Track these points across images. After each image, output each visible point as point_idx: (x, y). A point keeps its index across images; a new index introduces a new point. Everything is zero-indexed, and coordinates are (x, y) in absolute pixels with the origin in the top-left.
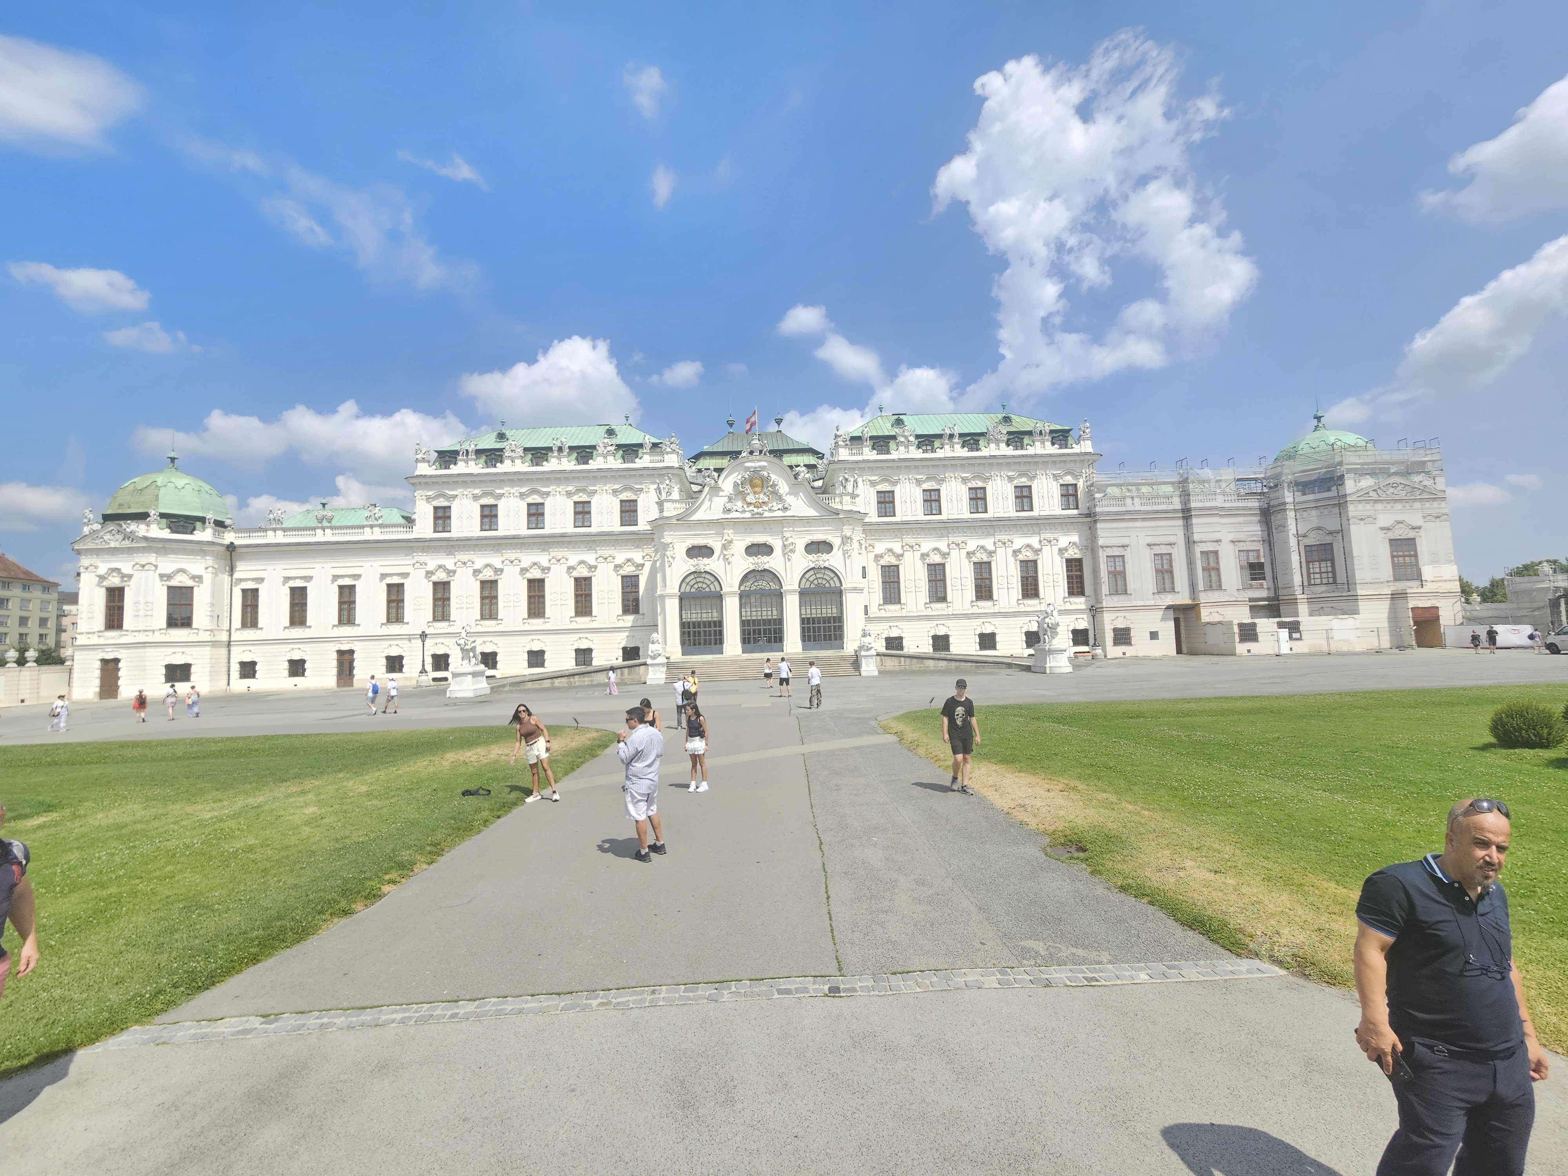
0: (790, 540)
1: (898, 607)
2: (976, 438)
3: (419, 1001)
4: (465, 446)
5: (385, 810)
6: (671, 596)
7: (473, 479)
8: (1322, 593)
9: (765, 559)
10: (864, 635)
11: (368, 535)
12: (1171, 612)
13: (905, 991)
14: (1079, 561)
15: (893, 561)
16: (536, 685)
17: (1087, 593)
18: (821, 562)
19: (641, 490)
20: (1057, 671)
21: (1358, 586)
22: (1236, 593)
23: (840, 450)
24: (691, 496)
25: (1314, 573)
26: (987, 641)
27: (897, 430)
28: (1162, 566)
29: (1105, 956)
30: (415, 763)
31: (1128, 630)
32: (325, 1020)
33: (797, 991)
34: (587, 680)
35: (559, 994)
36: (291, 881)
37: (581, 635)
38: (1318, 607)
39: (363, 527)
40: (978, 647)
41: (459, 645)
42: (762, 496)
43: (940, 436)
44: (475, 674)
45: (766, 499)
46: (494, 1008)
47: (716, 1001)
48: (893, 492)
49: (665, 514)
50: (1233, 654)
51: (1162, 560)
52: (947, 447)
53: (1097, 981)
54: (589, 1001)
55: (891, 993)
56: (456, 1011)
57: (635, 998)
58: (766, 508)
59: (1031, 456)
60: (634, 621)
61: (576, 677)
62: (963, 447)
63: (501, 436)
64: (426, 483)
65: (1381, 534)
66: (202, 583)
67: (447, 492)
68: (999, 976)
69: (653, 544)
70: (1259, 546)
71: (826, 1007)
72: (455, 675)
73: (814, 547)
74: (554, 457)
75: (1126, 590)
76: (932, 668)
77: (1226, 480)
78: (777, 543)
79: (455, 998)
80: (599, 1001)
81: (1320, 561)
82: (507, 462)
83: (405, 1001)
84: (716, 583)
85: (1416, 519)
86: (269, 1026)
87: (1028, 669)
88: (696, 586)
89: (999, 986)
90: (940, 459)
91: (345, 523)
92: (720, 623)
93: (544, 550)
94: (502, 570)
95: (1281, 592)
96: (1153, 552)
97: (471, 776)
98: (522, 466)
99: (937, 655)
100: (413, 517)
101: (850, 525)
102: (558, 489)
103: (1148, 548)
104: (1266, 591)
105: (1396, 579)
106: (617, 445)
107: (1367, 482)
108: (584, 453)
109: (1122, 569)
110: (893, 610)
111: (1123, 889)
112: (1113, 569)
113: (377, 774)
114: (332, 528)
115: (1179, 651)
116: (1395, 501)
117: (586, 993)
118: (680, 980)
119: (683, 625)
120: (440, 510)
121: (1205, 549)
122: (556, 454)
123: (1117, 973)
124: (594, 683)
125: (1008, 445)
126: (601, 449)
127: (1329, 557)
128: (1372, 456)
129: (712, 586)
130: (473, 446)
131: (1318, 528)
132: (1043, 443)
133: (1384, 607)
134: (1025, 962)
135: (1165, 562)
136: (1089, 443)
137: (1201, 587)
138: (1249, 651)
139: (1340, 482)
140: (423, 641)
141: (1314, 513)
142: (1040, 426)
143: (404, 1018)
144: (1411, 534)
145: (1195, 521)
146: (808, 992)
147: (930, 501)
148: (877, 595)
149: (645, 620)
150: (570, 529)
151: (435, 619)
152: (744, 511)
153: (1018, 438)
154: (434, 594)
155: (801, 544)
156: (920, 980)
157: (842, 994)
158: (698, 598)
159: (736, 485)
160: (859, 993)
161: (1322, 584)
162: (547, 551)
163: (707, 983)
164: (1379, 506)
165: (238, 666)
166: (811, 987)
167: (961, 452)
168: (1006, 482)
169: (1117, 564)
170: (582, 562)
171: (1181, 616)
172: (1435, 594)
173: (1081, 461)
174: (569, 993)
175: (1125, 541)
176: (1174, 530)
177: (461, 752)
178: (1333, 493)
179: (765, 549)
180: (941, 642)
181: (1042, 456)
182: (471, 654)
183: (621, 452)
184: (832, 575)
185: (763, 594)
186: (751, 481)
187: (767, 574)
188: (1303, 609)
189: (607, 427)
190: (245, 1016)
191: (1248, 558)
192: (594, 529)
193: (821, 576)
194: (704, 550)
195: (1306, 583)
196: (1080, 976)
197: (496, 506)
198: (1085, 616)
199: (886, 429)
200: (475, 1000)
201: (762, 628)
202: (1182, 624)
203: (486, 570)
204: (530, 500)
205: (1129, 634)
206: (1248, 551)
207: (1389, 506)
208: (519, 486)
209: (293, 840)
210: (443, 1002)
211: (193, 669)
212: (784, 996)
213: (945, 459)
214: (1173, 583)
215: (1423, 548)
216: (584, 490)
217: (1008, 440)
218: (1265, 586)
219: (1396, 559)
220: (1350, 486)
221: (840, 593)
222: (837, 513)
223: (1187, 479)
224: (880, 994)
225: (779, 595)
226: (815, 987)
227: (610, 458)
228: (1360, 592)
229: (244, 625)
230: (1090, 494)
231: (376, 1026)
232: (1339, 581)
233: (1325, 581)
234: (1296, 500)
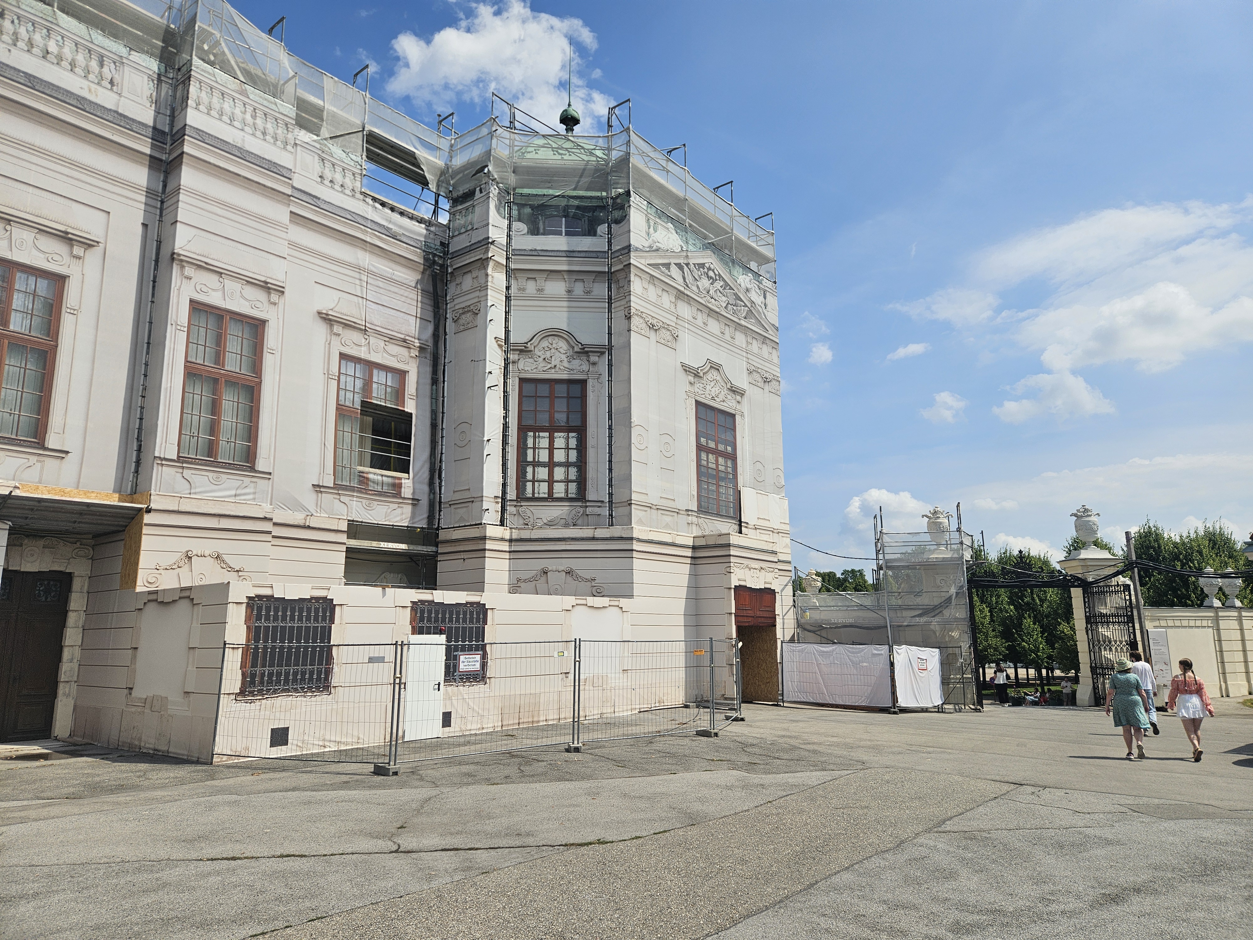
8: (550, 524)
21: (636, 513)
22: (309, 499)
25: (534, 464)
38: (539, 568)
65: (684, 382)
70: (406, 361)
81: (552, 429)
85: (737, 371)
95: (446, 518)
104: (408, 509)
105: (703, 509)
116: (710, 312)
121: (215, 299)
127: (576, 421)
131: (560, 335)
139: (617, 214)
141: (553, 288)
161: (551, 497)
164: (684, 310)
172: (773, 559)
178: (602, 242)
188: (498, 567)
191: (366, 387)
195: (512, 494)
206: (370, 365)
207: (701, 318)
215: (745, 444)
218: (405, 492)
219: (703, 458)
220: (638, 231)
228: (636, 531)
232: (591, 495)
233: (559, 490)
234: (515, 245)
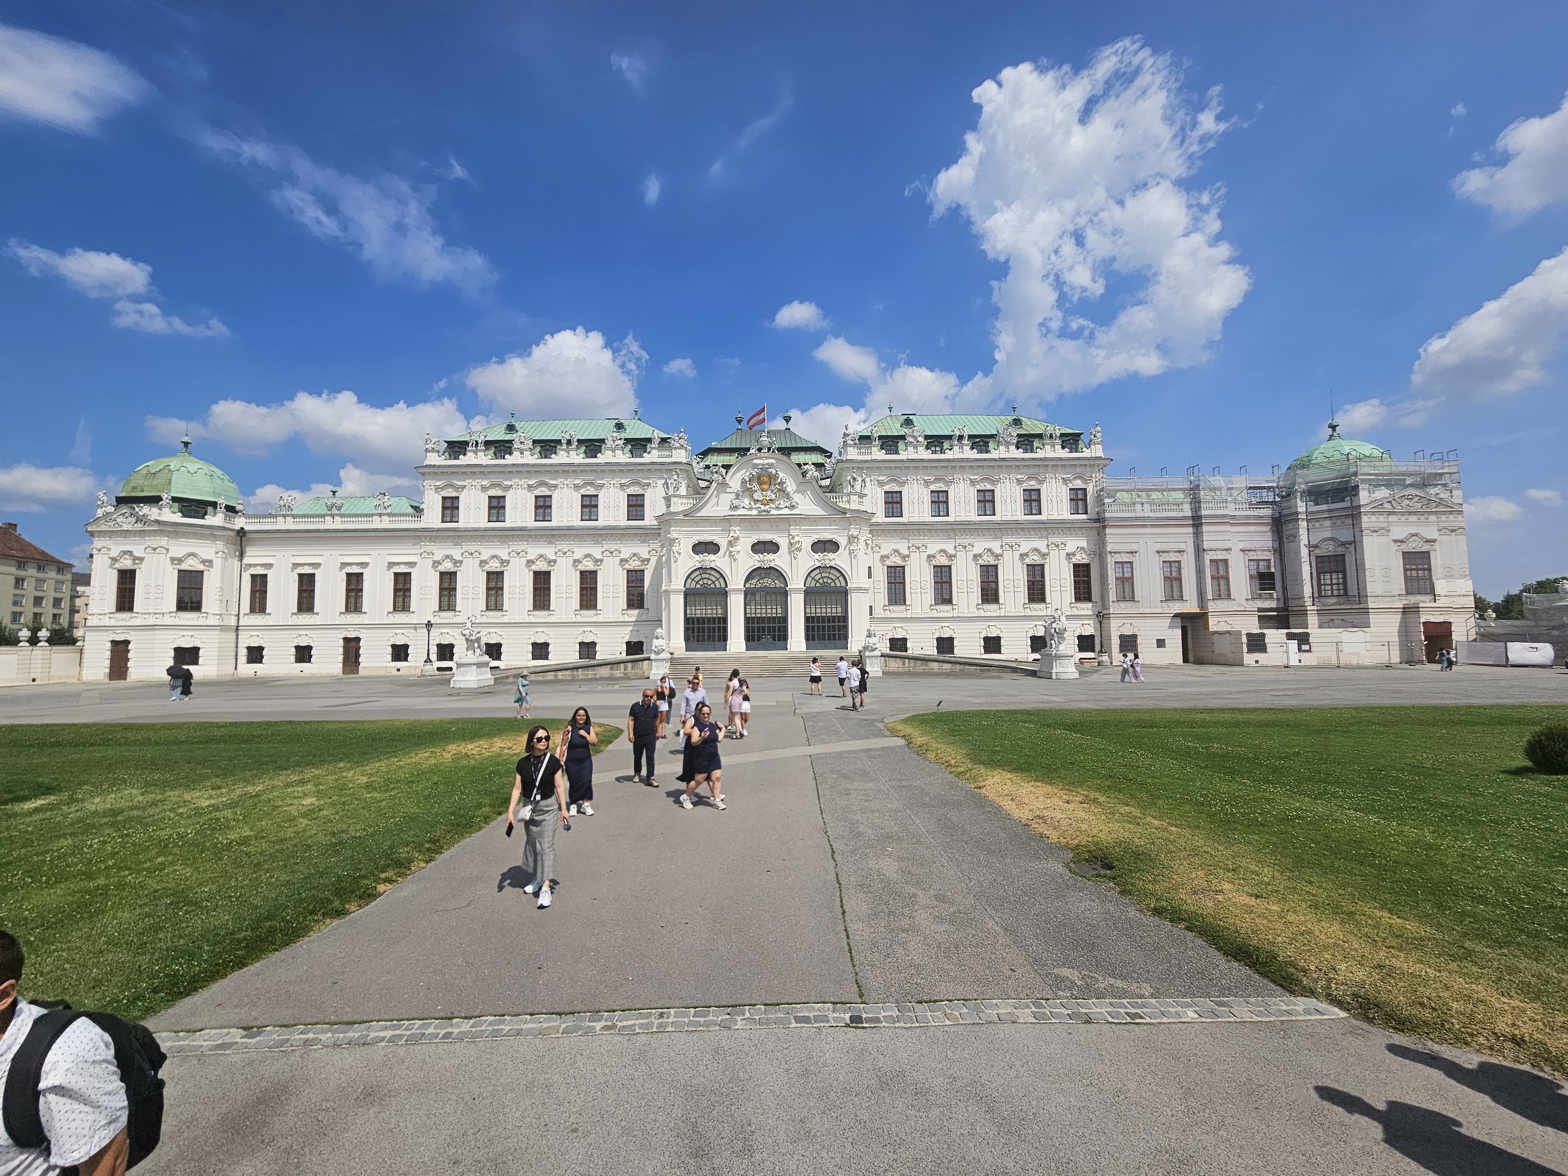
0: (797, 539)
1: (903, 607)
2: (986, 440)
3: (411, 1017)
4: (475, 437)
5: (384, 803)
6: (676, 591)
7: (482, 470)
8: (1333, 604)
9: (771, 556)
10: (869, 636)
11: (377, 523)
12: (1179, 620)
13: (933, 1024)
14: (1088, 566)
15: (899, 562)
16: (540, 678)
17: (1093, 599)
18: (827, 561)
19: (649, 485)
20: (1064, 676)
21: (1369, 599)
22: (1245, 603)
23: (849, 449)
24: (698, 492)
25: (1325, 585)
26: (992, 644)
27: (906, 430)
28: (1171, 574)
29: (1147, 989)
30: (416, 754)
31: (1135, 637)
32: (310, 1036)
33: (817, 1019)
34: (590, 673)
35: (560, 1014)
36: (284, 878)
37: (586, 629)
38: (1328, 619)
39: (372, 515)
40: (983, 651)
41: (464, 635)
42: (769, 493)
43: (949, 437)
44: (479, 665)
45: (774, 497)
46: (490, 1028)
47: (729, 1028)
48: (900, 492)
49: (672, 509)
50: (1242, 665)
51: (1171, 567)
52: (956, 448)
53: (1141, 1018)
54: (592, 1024)
55: (918, 1025)
56: (450, 1030)
57: (642, 1021)
58: (773, 506)
59: (1041, 459)
60: (638, 616)
61: (580, 670)
62: (972, 448)
63: (511, 428)
64: (435, 473)
65: (1394, 546)
66: (212, 567)
67: (455, 482)
68: (1034, 1009)
69: (659, 539)
70: (1270, 556)
71: (849, 1039)
72: (459, 665)
73: (821, 545)
74: (563, 450)
75: (1133, 597)
76: (936, 671)
77: (1237, 489)
78: (782, 541)
79: (449, 1015)
80: (603, 1023)
81: (1331, 572)
82: (516, 454)
83: (396, 1017)
84: (721, 580)
85: (1431, 532)
86: (250, 1040)
87: (1033, 674)
88: (701, 582)
89: (1035, 1021)
90: (949, 460)
91: (353, 512)
92: (724, 620)
93: (550, 543)
94: (508, 562)
95: (1291, 603)
96: (1162, 559)
97: (473, 768)
98: (531, 458)
99: (941, 658)
100: (421, 507)
101: (857, 524)
102: (566, 482)
103: (1157, 555)
104: (1276, 602)
105: (1408, 593)
106: (625, 439)
107: (1383, 493)
108: (593, 446)
109: (1130, 575)
110: (898, 611)
111: (1158, 912)
112: (1121, 575)
113: (377, 765)
114: (341, 516)
115: (1186, 660)
116: (1410, 513)
117: (589, 1014)
118: (689, 1002)
119: (687, 620)
120: (448, 501)
121: (1215, 557)
122: (564, 447)
123: (1162, 1009)
124: (598, 676)
125: (1018, 448)
126: (609, 443)
127: (1340, 568)
128: (1386, 467)
129: (717, 583)
130: (482, 437)
131: (1332, 539)
132: (1053, 446)
133: (1396, 619)
134: (1061, 993)
135: (1173, 569)
136: (1099, 447)
137: (1210, 596)
138: (1257, 662)
139: (1354, 493)
140: (429, 631)
141: (1327, 523)
142: (1050, 430)
143: (394, 1036)
144: (1426, 547)
145: (1205, 528)
146: (828, 1021)
147: (938, 502)
148: (882, 597)
149: (650, 615)
150: (577, 522)
151: (441, 609)
152: (751, 509)
153: (1028, 441)
154: (440, 585)
155: (806, 542)
156: (948, 1011)
157: (865, 1025)
158: (702, 594)
159: (743, 482)
160: (884, 1024)
161: (1332, 595)
162: (553, 543)
163: (719, 1007)
164: (1393, 518)
165: (245, 650)
166: (831, 1015)
167: (970, 453)
168: (1015, 485)
169: (1125, 570)
170: (588, 555)
171: (1189, 625)
172: (1449, 609)
173: (1091, 465)
174: (570, 1013)
175: (1134, 547)
176: (1184, 538)
177: (463, 744)
178: (1347, 504)
179: (772, 547)
180: (945, 645)
181: (1051, 459)
182: (476, 645)
183: (630, 447)
184: (838, 575)
185: (769, 592)
186: (759, 479)
187: (772, 571)
188: (1313, 620)
189: (616, 421)
190: (225, 1028)
191: (1258, 567)
192: (600, 523)
193: (827, 575)
194: (710, 547)
195: (1316, 595)
196: (1122, 1011)
197: (504, 497)
198: (1091, 622)
199: (895, 429)
200: (470, 1018)
201: (766, 625)
202: (1190, 633)
203: (493, 561)
204: (538, 492)
205: (1136, 641)
206: (1258, 560)
207: (1403, 518)
208: (527, 478)
209: (290, 833)
210: (436, 1019)
211: (201, 653)
212: (802, 1025)
213: (953, 460)
214: (1181, 591)
215: (1437, 561)
216: (591, 484)
217: (1018, 442)
218: (1275, 597)
219: (1409, 572)
220: (1364, 497)
221: (846, 593)
222: (844, 512)
223: (1198, 485)
224: (907, 1026)
225: (785, 594)
226: (835, 1015)
227: (619, 452)
228: (1371, 605)
229: (252, 610)
230: (1099, 500)
231: (364, 1044)
232: (1350, 593)
233: (1335, 593)
234: (1309, 510)
